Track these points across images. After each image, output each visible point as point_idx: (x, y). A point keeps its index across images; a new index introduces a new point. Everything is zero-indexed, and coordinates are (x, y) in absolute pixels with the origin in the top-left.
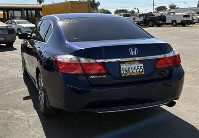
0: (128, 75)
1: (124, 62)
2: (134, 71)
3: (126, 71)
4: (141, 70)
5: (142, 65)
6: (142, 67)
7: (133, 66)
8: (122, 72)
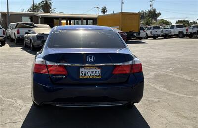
0: (85, 77)
1: (83, 67)
2: (92, 74)
3: (85, 74)
4: (98, 74)
5: (100, 70)
6: (100, 72)
7: (91, 70)
8: (81, 74)
